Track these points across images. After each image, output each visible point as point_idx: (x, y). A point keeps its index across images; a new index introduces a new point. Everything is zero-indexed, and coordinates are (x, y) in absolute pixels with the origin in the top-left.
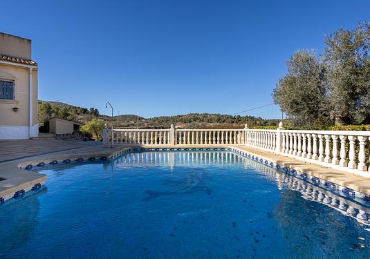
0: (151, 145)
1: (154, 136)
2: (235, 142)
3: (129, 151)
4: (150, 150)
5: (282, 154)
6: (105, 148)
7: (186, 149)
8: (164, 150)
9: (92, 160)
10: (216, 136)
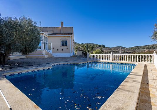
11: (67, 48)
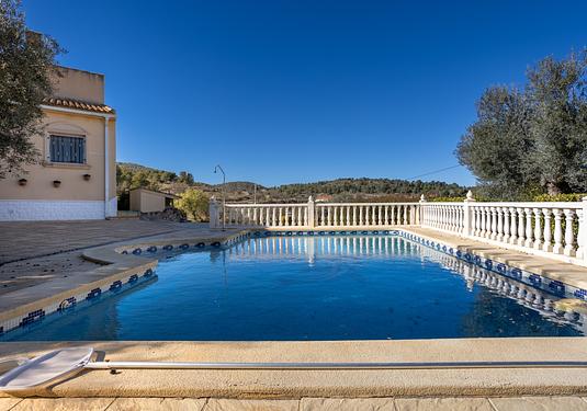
0: (280, 227)
1: (284, 214)
2: (405, 222)
3: (248, 236)
4: (278, 234)
5: (472, 237)
6: (214, 231)
7: (332, 233)
8: (300, 233)
9: (200, 247)
10: (377, 213)
11: (86, 177)
